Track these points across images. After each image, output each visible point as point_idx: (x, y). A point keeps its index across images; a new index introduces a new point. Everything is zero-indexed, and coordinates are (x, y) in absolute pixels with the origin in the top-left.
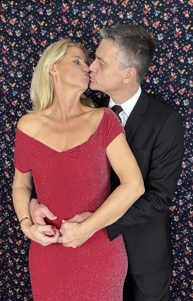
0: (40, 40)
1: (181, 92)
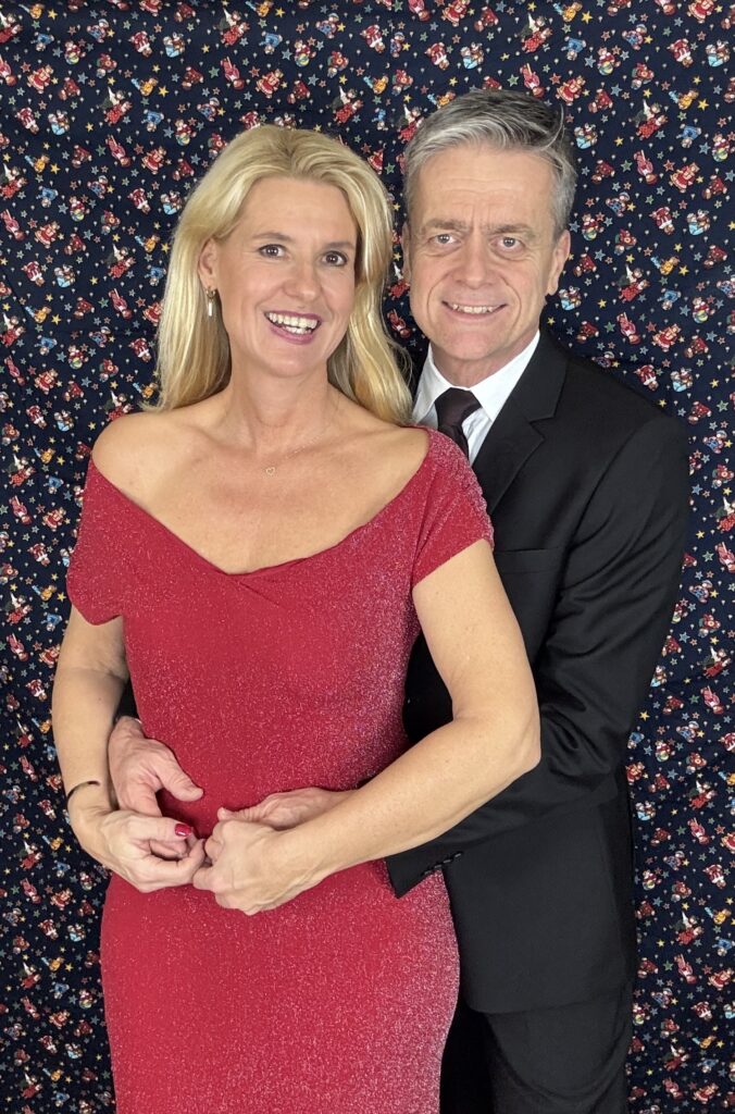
0: (139, 149)
1: (663, 338)
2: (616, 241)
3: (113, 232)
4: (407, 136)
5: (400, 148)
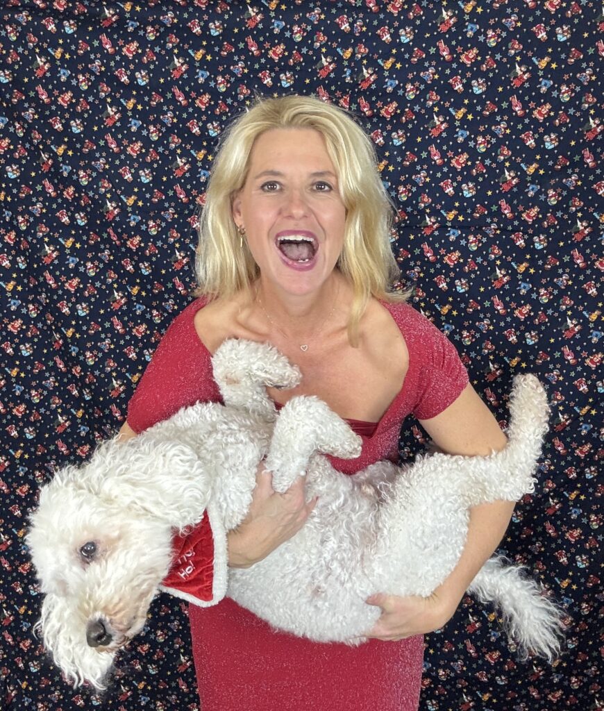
0: (193, 94)
1: (528, 216)
2: (499, 153)
3: (176, 148)
4: (364, 86)
5: (360, 93)
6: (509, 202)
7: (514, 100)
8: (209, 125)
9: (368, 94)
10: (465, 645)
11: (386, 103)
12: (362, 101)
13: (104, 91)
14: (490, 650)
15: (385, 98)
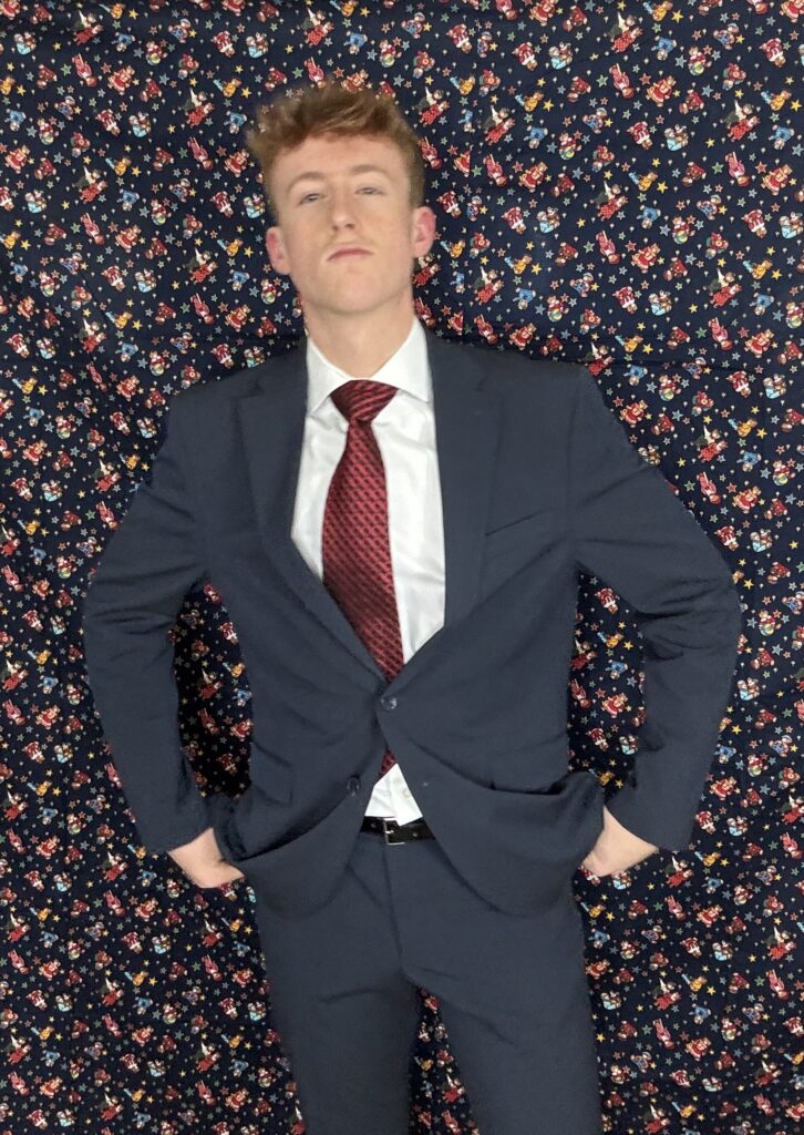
0: (222, 151)
1: (755, 344)
2: (708, 244)
3: (195, 236)
4: (494, 138)
5: (488, 149)
6: (725, 323)
7: (733, 159)
8: (246, 199)
9: (499, 150)
10: (654, 1028)
11: (528, 166)
12: (491, 162)
13: (80, 144)
14: (694, 1037)
15: (526, 156)
